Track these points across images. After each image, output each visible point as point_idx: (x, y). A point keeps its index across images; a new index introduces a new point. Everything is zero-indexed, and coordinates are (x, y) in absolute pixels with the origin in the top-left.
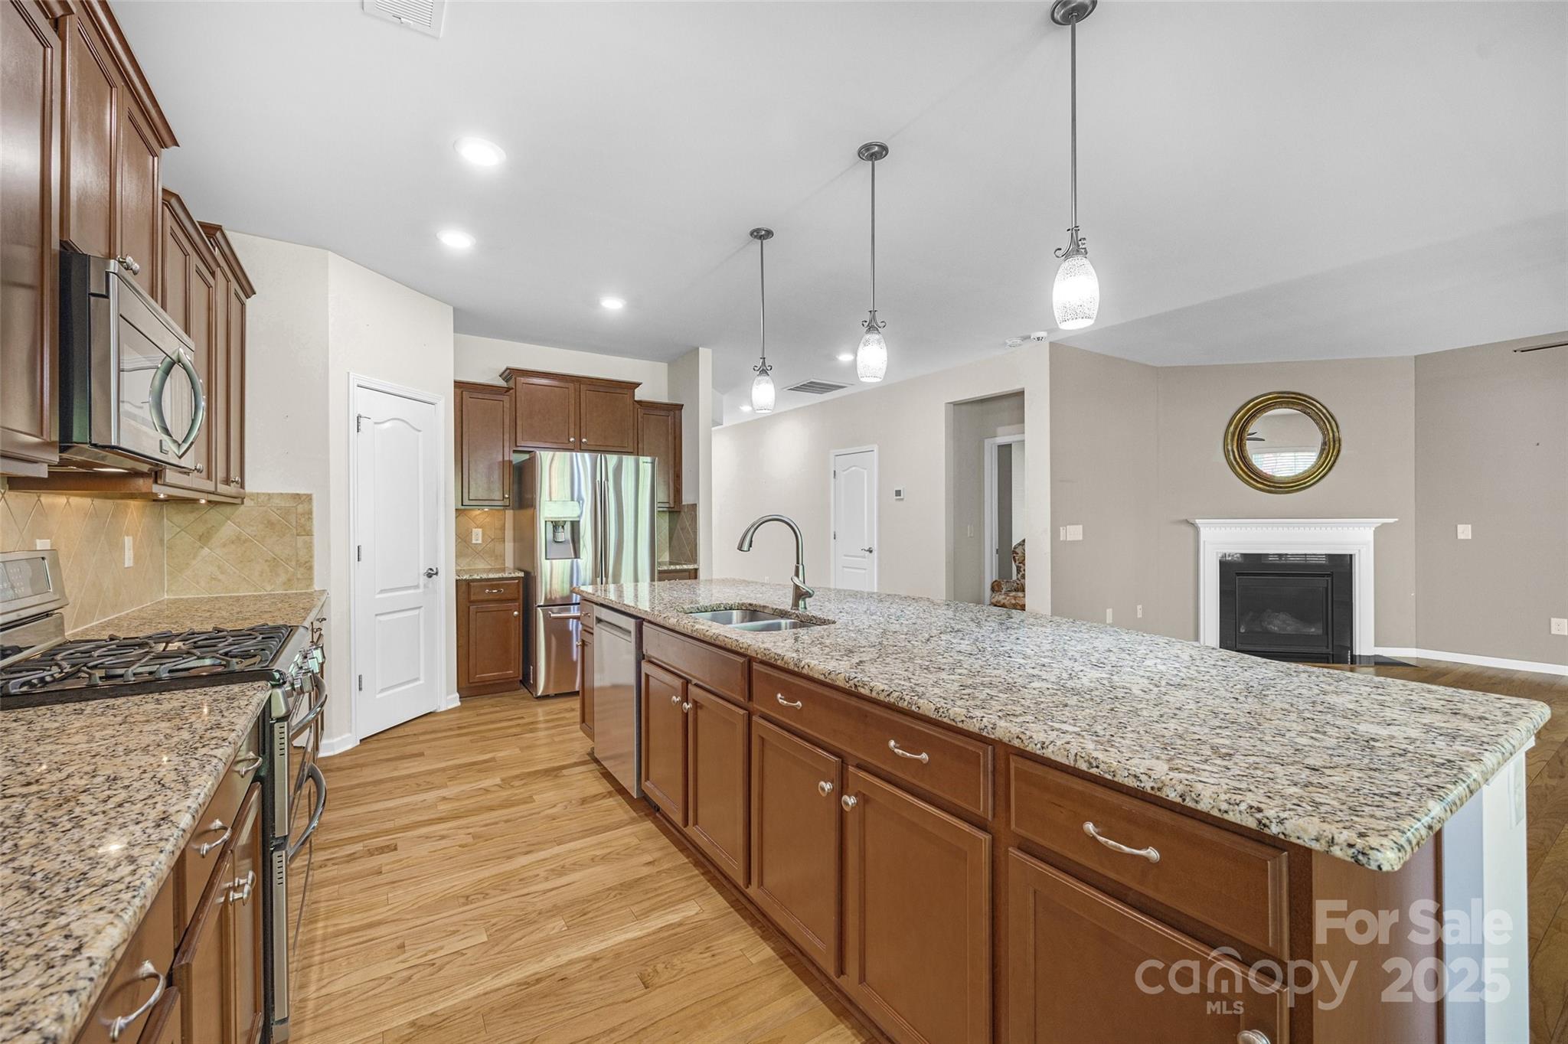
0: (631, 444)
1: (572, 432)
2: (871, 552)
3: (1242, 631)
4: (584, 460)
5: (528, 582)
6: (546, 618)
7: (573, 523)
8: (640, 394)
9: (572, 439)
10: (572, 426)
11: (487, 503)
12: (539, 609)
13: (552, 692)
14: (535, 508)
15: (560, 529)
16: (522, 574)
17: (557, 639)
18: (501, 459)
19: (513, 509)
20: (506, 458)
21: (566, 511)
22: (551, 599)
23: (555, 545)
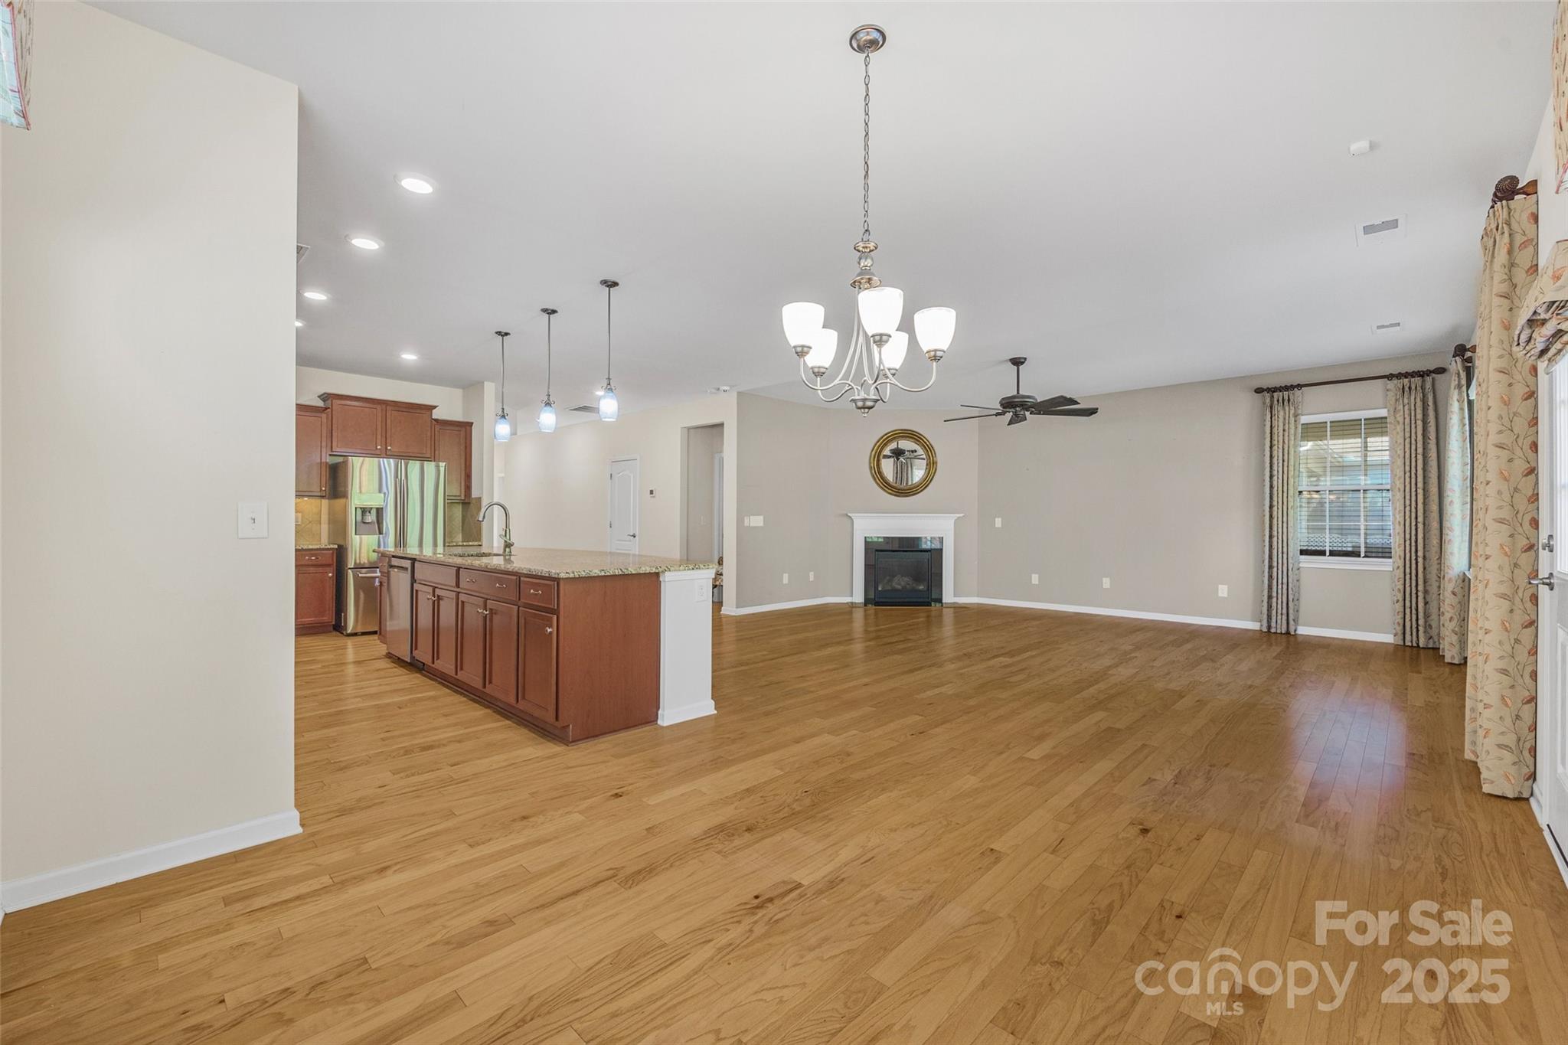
0: (429, 452)
1: (379, 442)
2: (635, 537)
3: (880, 589)
4: (389, 464)
5: (341, 553)
6: (356, 577)
7: (378, 509)
8: (437, 414)
9: (379, 447)
10: (379, 437)
11: (307, 494)
12: (350, 571)
13: (359, 630)
14: (347, 498)
15: (368, 514)
16: (336, 547)
17: (364, 591)
18: (319, 460)
19: (328, 499)
20: (323, 460)
21: (374, 500)
22: (360, 563)
23: (363, 525)
